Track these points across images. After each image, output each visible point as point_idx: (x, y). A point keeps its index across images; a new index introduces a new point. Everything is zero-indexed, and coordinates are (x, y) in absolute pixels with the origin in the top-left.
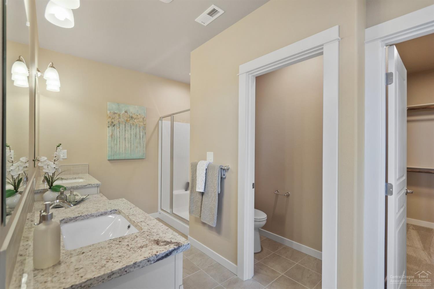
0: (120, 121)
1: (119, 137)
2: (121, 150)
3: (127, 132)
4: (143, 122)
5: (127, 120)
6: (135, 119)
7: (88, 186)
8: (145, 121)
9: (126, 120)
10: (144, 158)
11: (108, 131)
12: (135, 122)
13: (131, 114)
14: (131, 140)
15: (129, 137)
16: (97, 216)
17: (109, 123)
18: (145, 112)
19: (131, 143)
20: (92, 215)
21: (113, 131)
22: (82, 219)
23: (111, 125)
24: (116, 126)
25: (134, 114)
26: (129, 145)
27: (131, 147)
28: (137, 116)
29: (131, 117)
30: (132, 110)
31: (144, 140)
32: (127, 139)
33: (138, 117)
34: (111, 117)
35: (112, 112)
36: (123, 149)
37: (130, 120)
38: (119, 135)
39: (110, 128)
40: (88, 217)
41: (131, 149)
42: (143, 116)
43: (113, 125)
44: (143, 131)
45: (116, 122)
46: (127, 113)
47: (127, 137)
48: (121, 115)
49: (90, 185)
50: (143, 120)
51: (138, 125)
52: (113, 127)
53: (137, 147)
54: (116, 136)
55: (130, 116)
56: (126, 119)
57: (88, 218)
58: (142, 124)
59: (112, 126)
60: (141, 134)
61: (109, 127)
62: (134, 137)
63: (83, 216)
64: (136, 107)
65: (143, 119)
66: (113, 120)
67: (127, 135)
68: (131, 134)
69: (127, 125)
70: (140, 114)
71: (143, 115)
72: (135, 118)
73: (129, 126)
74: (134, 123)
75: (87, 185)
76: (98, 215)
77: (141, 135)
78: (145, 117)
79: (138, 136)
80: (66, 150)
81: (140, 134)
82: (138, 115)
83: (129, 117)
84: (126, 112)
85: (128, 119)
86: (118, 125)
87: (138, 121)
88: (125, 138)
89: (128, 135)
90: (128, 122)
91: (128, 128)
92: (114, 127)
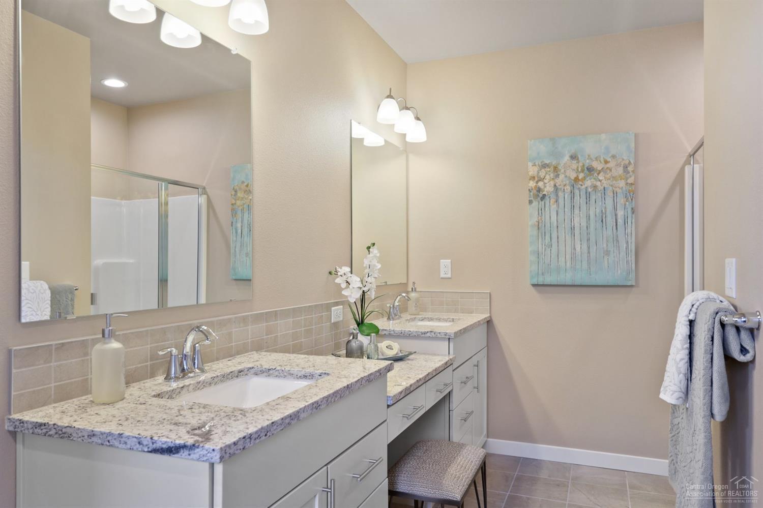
0: (557, 185)
1: (557, 227)
2: (562, 259)
3: (577, 211)
4: (627, 179)
5: (577, 179)
6: (598, 174)
7: (428, 334)
8: (631, 173)
9: (573, 178)
10: (629, 283)
11: (531, 214)
12: (600, 181)
13: (588, 161)
14: (588, 234)
15: (584, 224)
16: (298, 376)
17: (532, 194)
18: (633, 145)
19: (588, 240)
20: (291, 372)
21: (541, 211)
22: (277, 376)
23: (536, 196)
24: (550, 197)
25: (596, 159)
26: (585, 246)
27: (589, 252)
28: (606, 162)
29: (587, 169)
30: (591, 148)
31: (629, 230)
32: (577, 232)
33: (608, 165)
34: (536, 178)
35: (537, 163)
36: (568, 257)
37: (584, 179)
38: (557, 221)
39: (535, 203)
40: (285, 374)
41: (589, 257)
42: (623, 160)
43: (539, 195)
44: (625, 205)
45: (548, 189)
46: (578, 159)
47: (577, 225)
48: (560, 168)
49: (433, 334)
50: (624, 172)
51: (611, 188)
52: (542, 200)
53: (607, 253)
54: (548, 225)
55: (586, 167)
56: (573, 175)
57: (286, 376)
58: (622, 183)
59: (539, 199)
60: (620, 213)
61: (530, 202)
62: (599, 224)
63: (278, 370)
64: (603, 136)
65: (626, 167)
66: (541, 184)
67: (577, 220)
68: (588, 217)
69: (577, 192)
70: (614, 157)
71: (625, 158)
72: (599, 168)
73: (583, 196)
74: (598, 184)
75: (428, 332)
76: (300, 375)
77: (619, 216)
78: (632, 162)
79: (610, 220)
80: (449, 259)
81: (616, 215)
82: (609, 159)
83: (583, 171)
84: (573, 157)
85: (581, 176)
86: (553, 196)
87: (608, 176)
88: (573, 229)
89: (579, 221)
90: (581, 183)
91: (580, 200)
92: (543, 202)
